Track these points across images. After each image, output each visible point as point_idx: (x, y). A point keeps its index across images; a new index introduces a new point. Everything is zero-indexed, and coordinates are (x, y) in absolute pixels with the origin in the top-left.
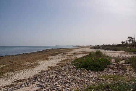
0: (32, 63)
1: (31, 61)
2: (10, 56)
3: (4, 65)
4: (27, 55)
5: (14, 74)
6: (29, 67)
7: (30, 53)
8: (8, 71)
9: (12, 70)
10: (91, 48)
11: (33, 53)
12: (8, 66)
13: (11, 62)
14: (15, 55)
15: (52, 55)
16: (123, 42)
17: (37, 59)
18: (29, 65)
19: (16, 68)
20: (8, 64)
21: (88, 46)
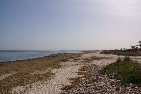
0: (43, 73)
1: (41, 69)
2: (14, 62)
3: (9, 75)
4: (33, 61)
5: (24, 91)
6: (41, 78)
7: (37, 58)
8: (15, 85)
9: (21, 84)
10: (101, 53)
11: (39, 58)
12: (14, 76)
13: (16, 70)
14: (21, 61)
15: (63, 61)
16: (133, 47)
17: (47, 66)
18: (41, 75)
19: (25, 79)
20: (14, 73)
21: (95, 51)
